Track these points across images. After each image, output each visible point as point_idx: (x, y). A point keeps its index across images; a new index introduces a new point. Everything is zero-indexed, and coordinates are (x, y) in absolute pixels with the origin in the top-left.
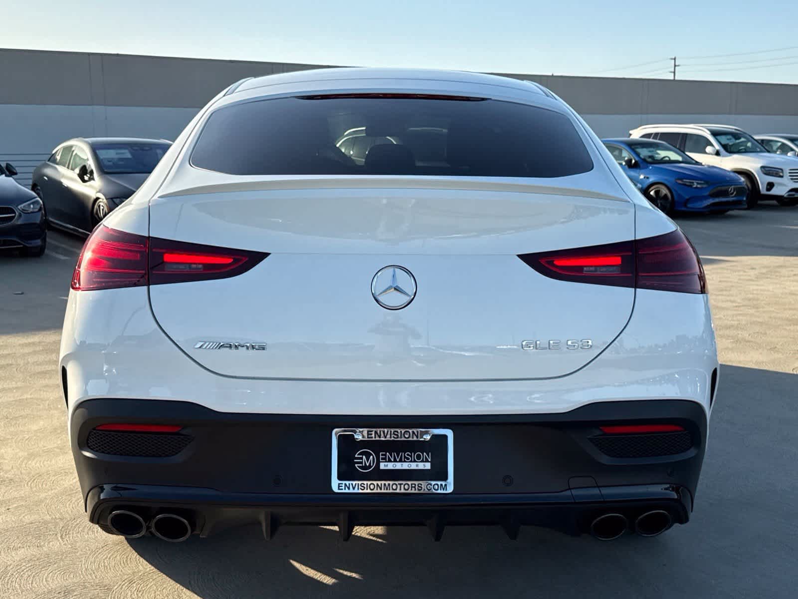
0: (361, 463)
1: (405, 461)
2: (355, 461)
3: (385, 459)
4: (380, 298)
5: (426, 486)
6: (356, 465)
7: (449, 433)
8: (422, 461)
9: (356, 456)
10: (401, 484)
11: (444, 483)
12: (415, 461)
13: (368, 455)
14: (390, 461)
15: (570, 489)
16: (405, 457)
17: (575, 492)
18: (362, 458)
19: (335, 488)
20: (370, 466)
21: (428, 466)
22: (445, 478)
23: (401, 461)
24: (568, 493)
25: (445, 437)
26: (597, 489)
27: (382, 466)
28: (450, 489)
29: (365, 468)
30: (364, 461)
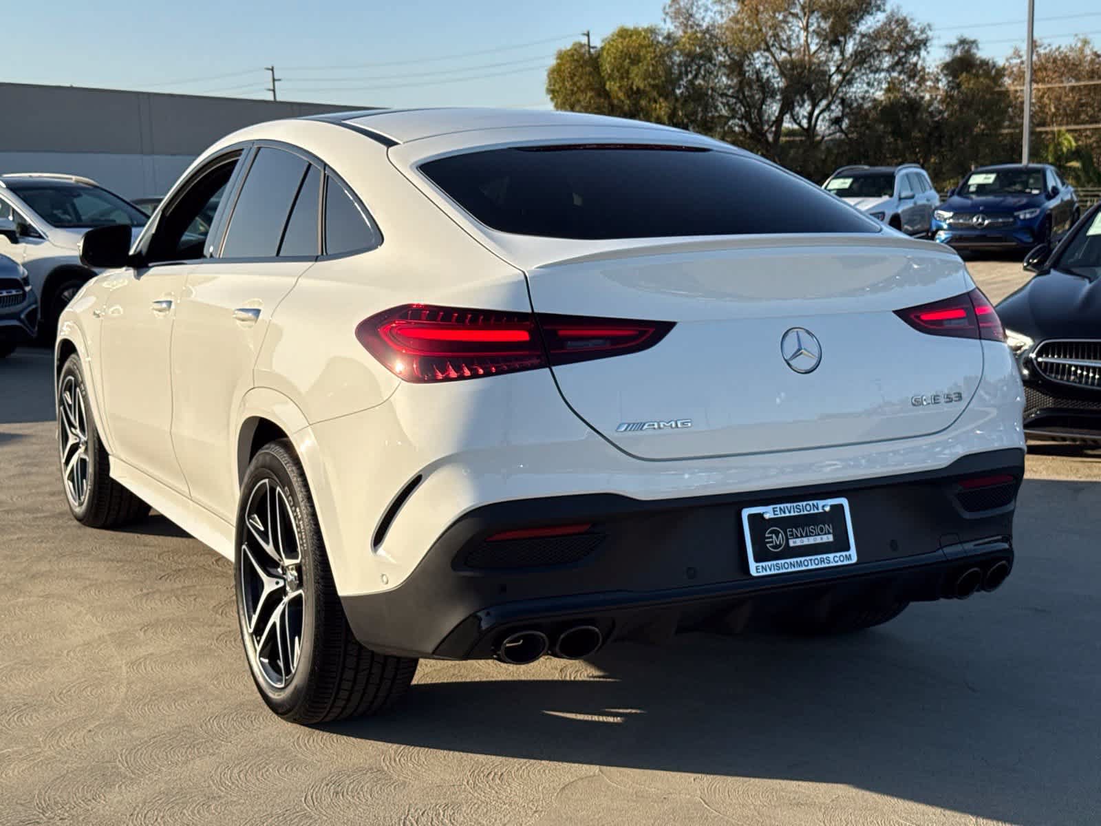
0: (772, 542)
1: (810, 536)
2: (767, 540)
3: (792, 535)
4: (791, 362)
5: (834, 560)
6: (768, 545)
7: (844, 501)
8: (825, 534)
9: (767, 535)
10: (811, 560)
11: (847, 553)
12: (819, 535)
13: (777, 533)
14: (797, 537)
15: (941, 548)
16: (810, 532)
17: (947, 550)
18: (772, 537)
19: (753, 572)
20: (780, 545)
21: (830, 538)
22: (848, 549)
23: (807, 536)
24: (940, 552)
25: (841, 506)
26: (959, 545)
27: (792, 543)
28: (854, 559)
29: (776, 547)
30: (774, 540)
